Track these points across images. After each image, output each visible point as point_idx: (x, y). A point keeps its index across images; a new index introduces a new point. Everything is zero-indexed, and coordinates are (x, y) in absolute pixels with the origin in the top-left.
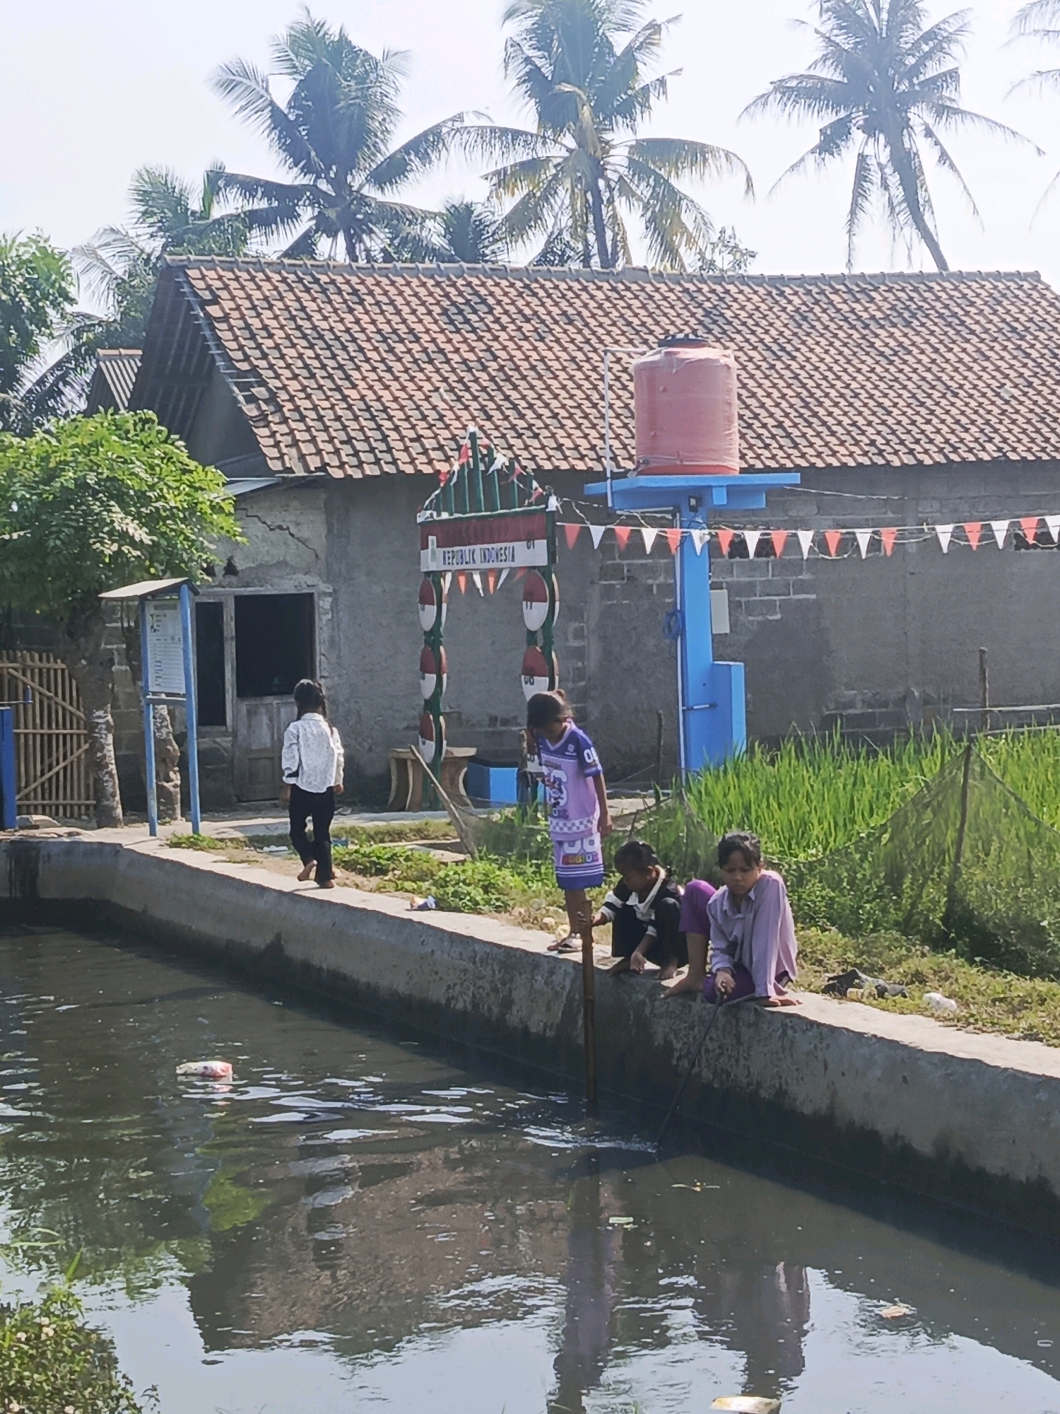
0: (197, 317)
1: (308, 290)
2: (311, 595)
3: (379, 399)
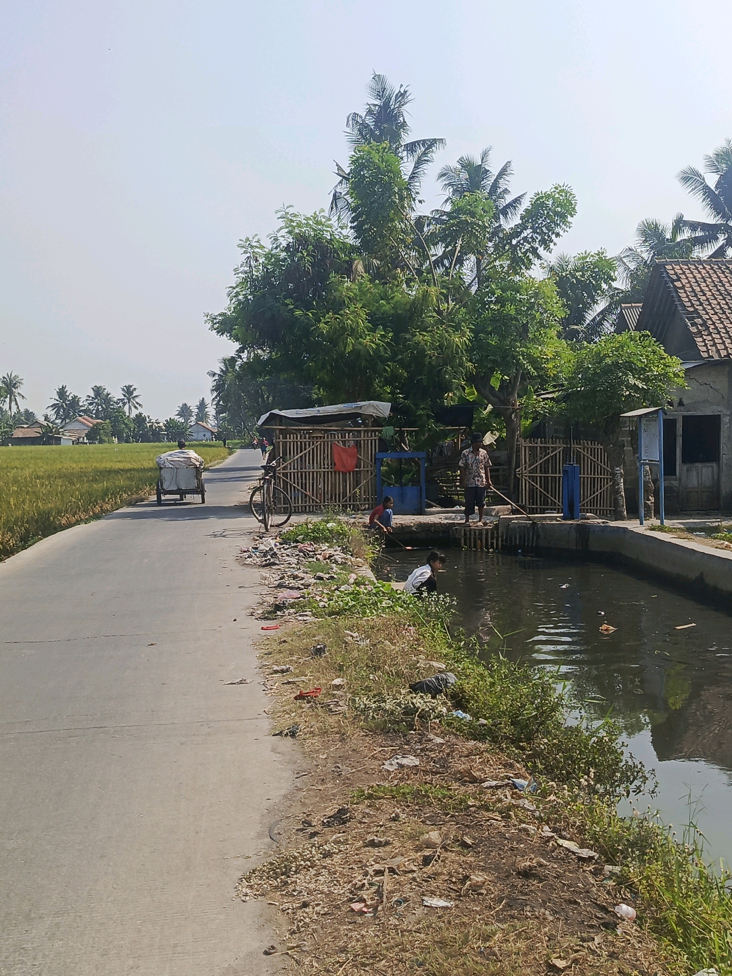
0: (669, 287)
1: (723, 273)
2: (720, 415)
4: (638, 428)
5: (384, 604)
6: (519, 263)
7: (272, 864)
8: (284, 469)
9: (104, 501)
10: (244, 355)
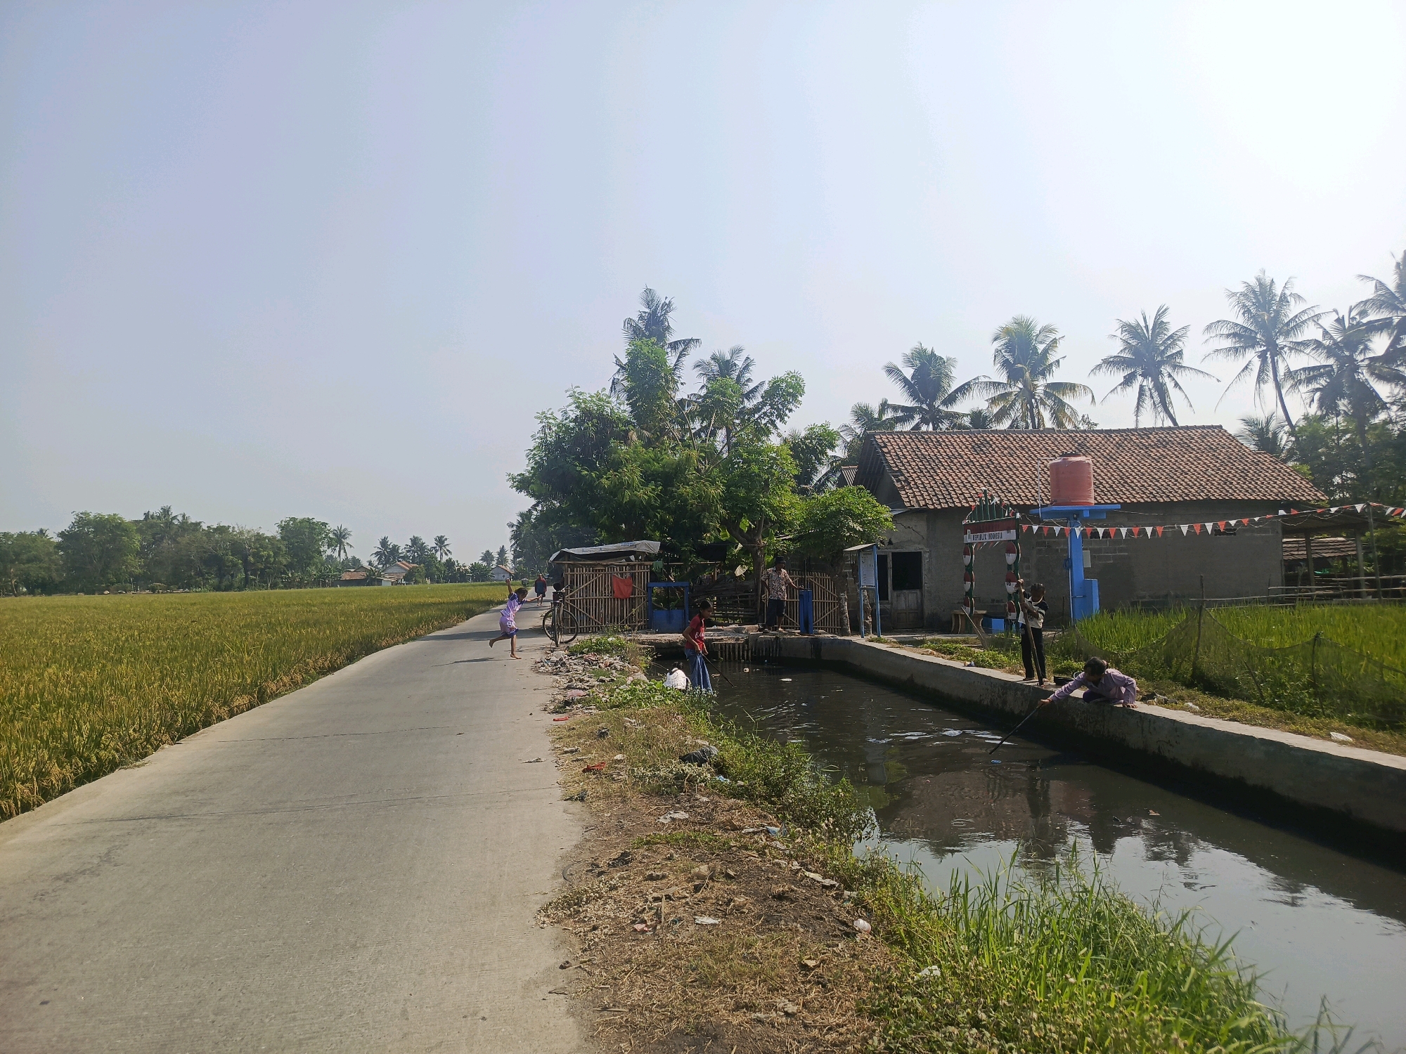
0: (878, 452)
1: (920, 441)
2: (921, 552)
3: (947, 479)
4: (857, 562)
5: (656, 699)
6: (762, 432)
7: (565, 897)
8: (571, 597)
9: (419, 627)
10: (539, 508)
